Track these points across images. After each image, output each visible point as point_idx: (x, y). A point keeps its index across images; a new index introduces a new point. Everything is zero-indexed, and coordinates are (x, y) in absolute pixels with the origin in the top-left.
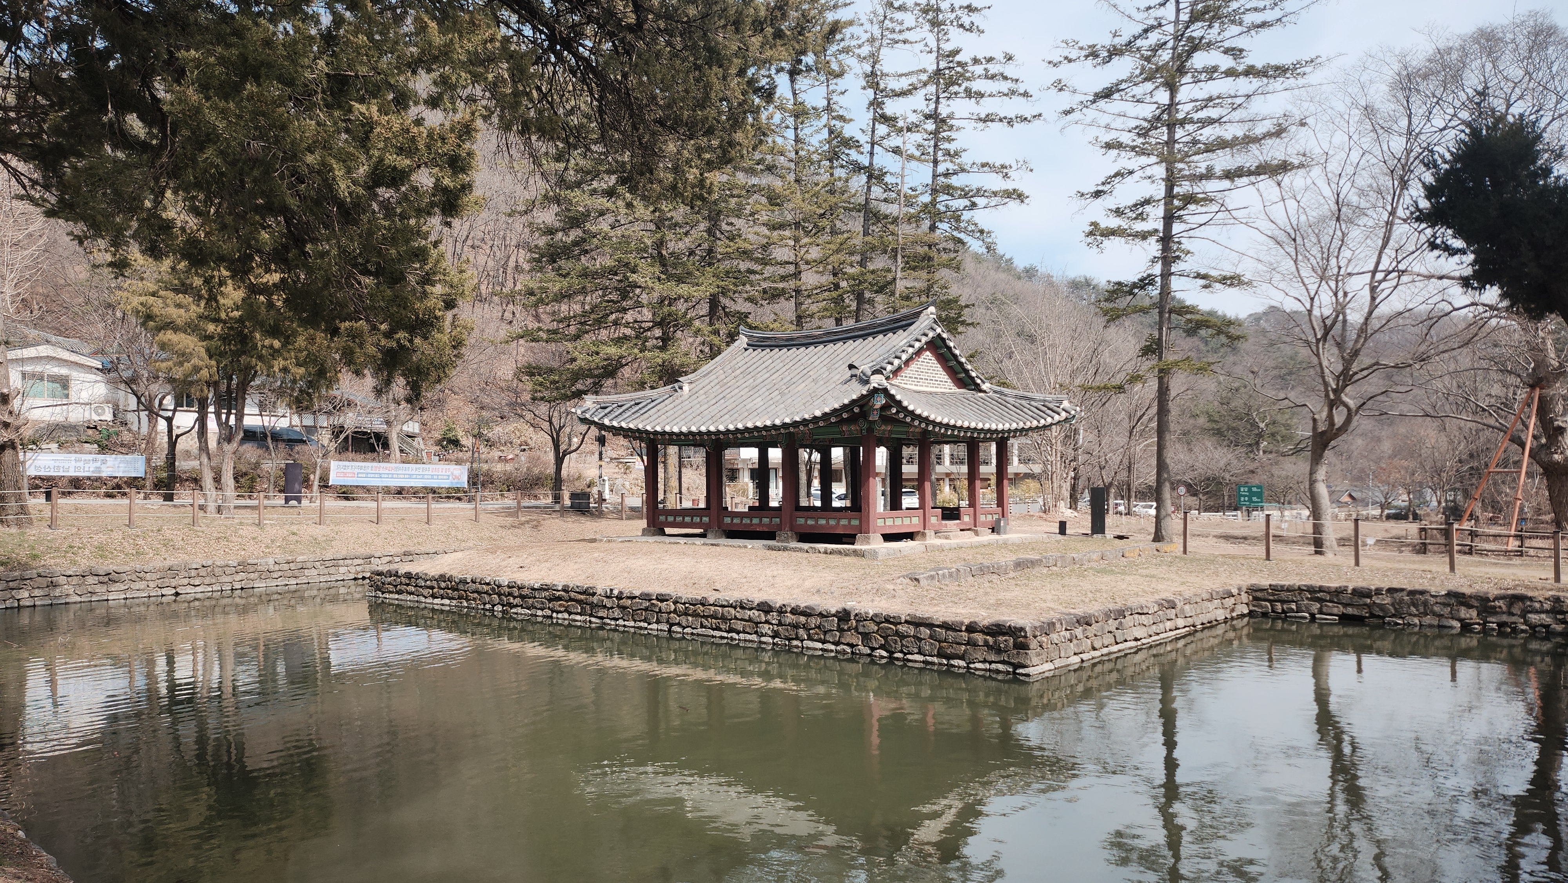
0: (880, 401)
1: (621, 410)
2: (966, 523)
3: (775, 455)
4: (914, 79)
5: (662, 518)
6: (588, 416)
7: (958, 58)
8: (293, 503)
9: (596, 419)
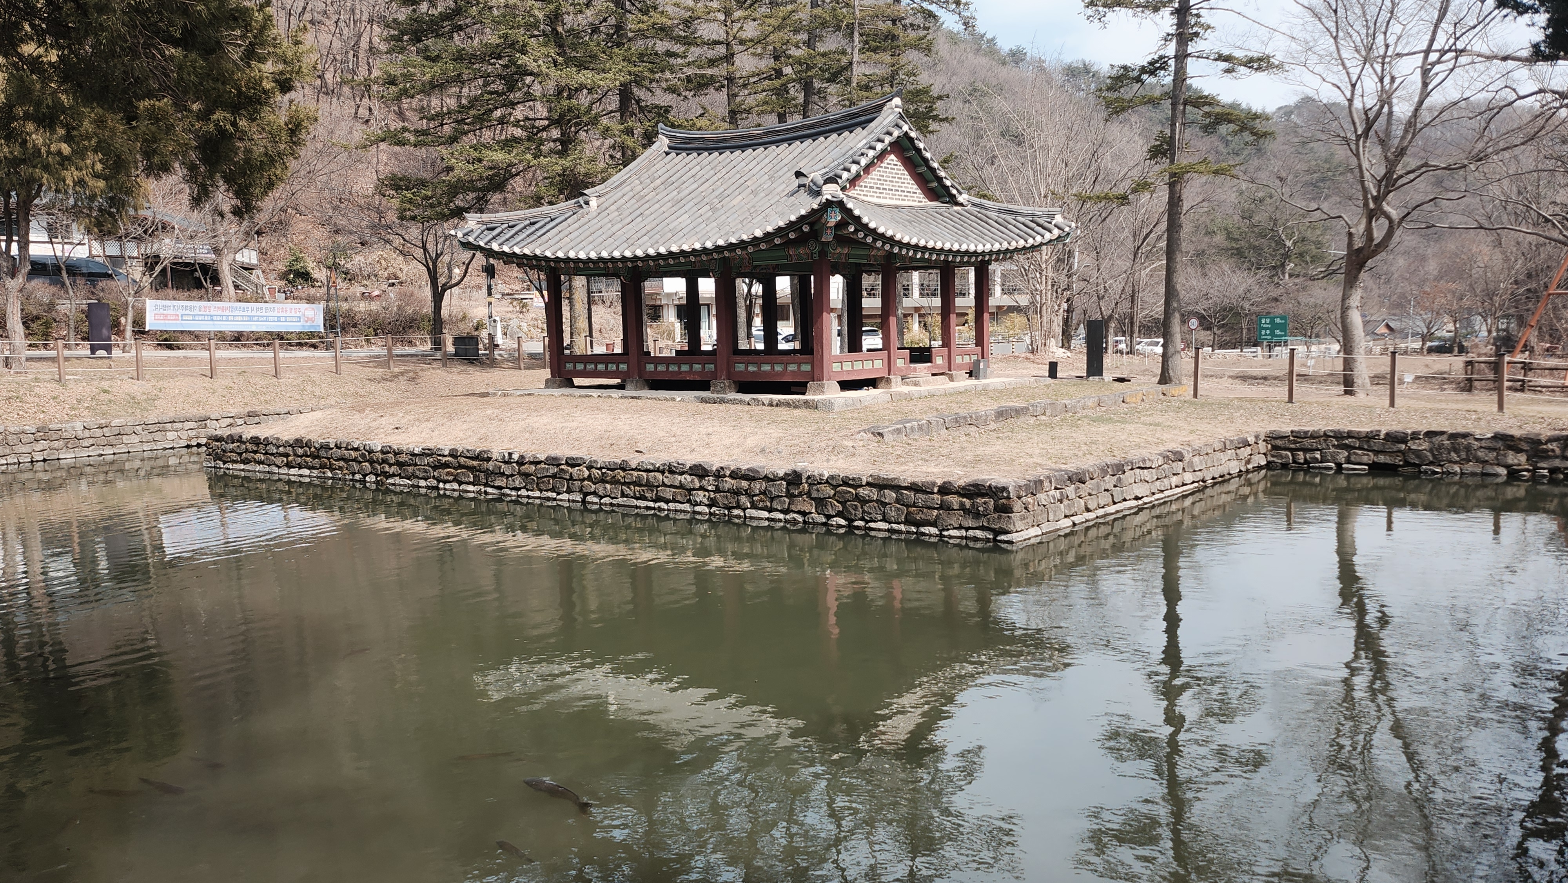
0: (834, 217)
1: (513, 231)
2: (938, 366)
3: (707, 286)
5: (569, 366)
6: (471, 239)
8: (101, 353)
9: (482, 244)
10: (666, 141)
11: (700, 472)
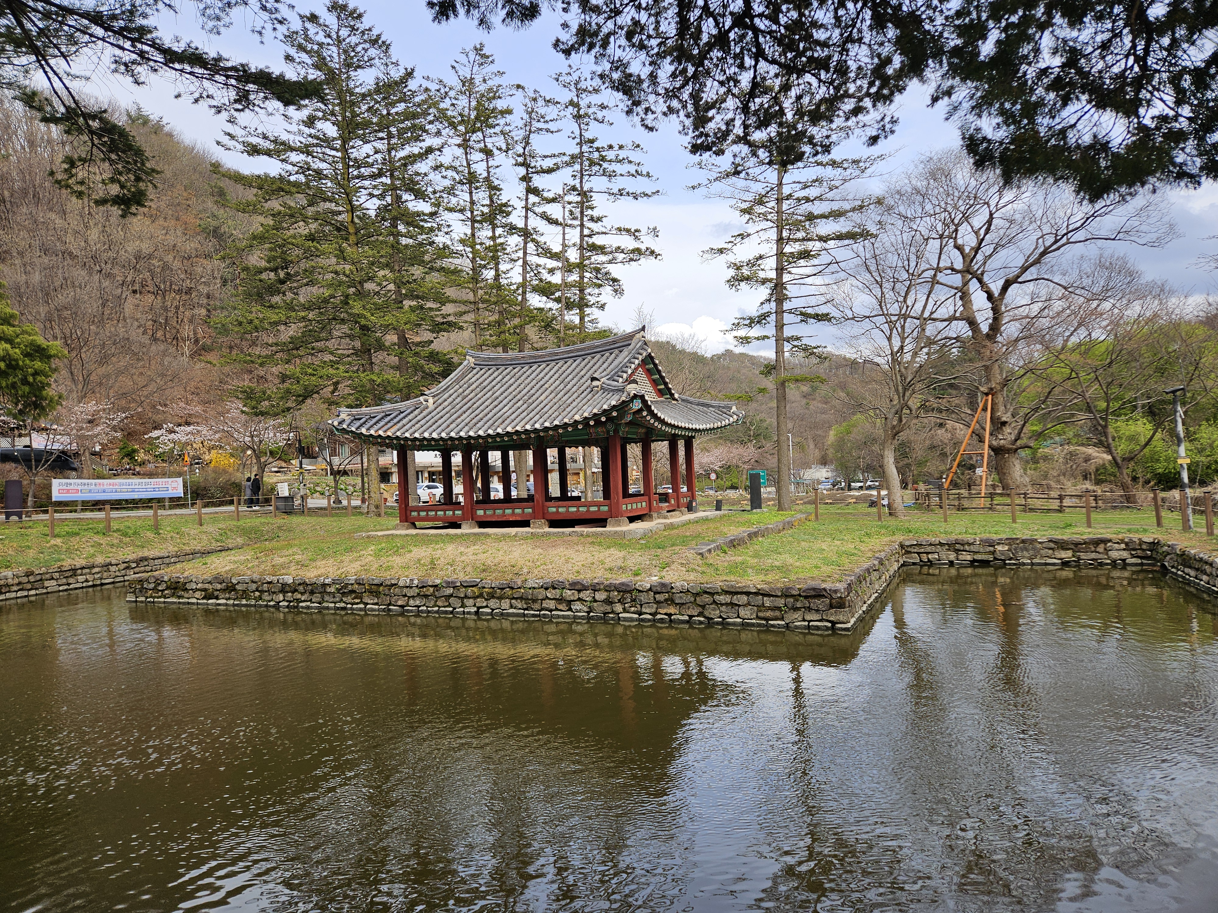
0: (637, 405)
1: (374, 420)
4: (558, 160)
5: (414, 514)
6: (345, 426)
7: (596, 145)
8: (14, 518)
9: (353, 429)
10: (472, 360)
11: (579, 587)
